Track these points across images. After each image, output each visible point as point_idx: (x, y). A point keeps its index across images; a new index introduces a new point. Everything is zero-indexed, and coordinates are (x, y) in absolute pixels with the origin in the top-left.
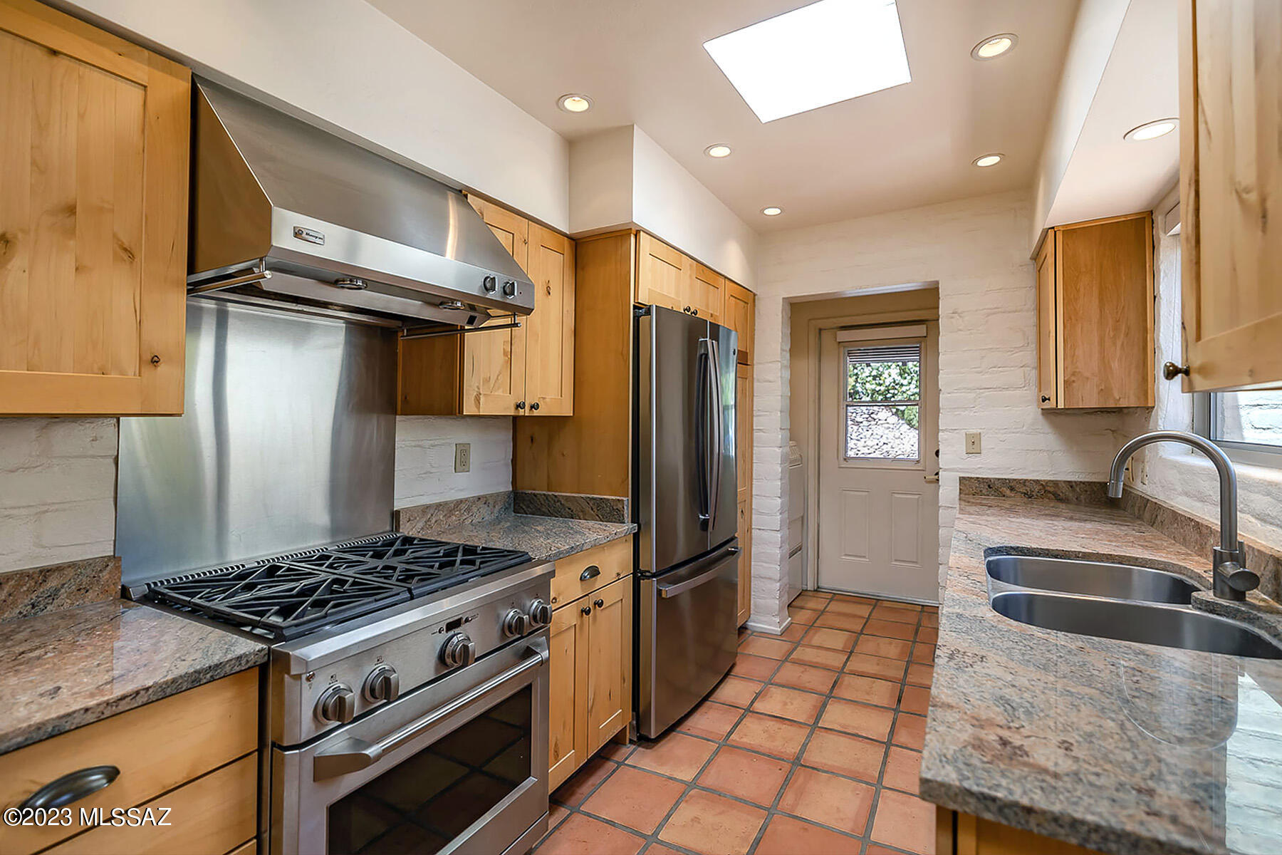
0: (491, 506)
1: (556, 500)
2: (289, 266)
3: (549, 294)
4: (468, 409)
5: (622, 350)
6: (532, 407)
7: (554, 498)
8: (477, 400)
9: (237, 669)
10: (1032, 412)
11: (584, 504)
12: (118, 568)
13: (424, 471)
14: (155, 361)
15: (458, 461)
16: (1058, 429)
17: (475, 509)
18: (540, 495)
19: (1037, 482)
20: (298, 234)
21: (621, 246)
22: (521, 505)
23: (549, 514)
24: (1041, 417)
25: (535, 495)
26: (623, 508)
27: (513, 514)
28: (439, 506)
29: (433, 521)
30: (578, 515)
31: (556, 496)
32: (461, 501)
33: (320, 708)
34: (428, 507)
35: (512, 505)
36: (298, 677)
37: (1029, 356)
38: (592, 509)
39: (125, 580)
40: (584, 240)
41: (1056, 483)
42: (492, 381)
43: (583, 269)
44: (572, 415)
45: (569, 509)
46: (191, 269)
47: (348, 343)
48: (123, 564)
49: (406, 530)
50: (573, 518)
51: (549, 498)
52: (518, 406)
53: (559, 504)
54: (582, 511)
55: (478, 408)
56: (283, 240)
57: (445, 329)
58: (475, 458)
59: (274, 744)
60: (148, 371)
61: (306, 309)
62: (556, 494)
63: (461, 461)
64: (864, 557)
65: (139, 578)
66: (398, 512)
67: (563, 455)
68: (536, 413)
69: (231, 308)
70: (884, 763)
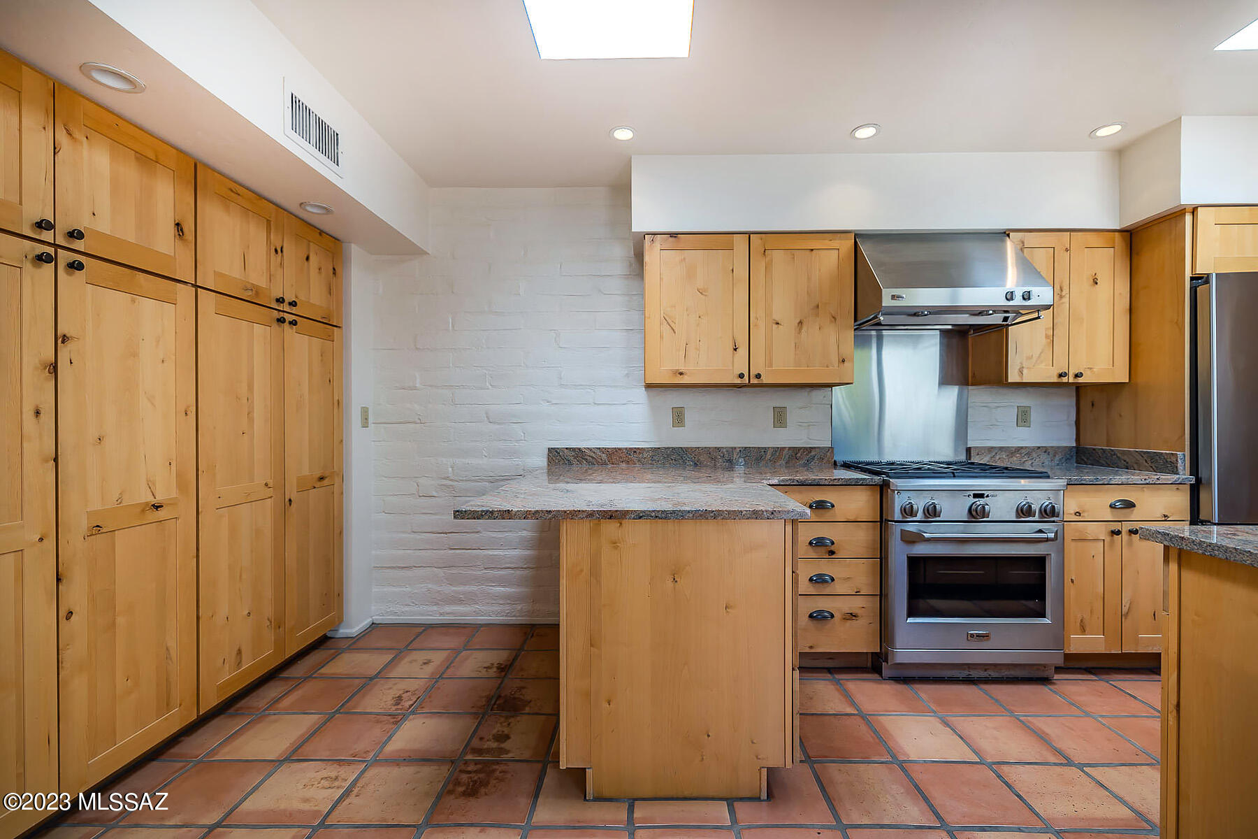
0: (1051, 456)
1: (1113, 453)
2: (891, 312)
3: (1097, 283)
4: (1013, 377)
5: (1178, 320)
6: (1077, 376)
7: (1111, 452)
8: (1021, 372)
9: (871, 483)
11: (1139, 457)
12: (833, 452)
13: (991, 424)
14: (843, 361)
15: (1020, 416)
17: (1034, 455)
18: (1099, 449)
20: (893, 297)
21: (1176, 226)
22: (1083, 457)
23: (1107, 465)
25: (1094, 449)
26: (1177, 460)
27: (1075, 465)
28: (1001, 449)
29: (998, 457)
30: (1133, 466)
31: (1112, 450)
32: (1022, 448)
33: (903, 509)
34: (992, 448)
35: (1075, 457)
36: (893, 491)
38: (1146, 462)
39: (835, 458)
40: (1139, 229)
42: (1034, 359)
43: (1137, 254)
44: (1127, 381)
45: (1125, 461)
46: (855, 321)
47: (941, 343)
48: (835, 450)
49: (975, 459)
50: (1127, 469)
51: (1106, 452)
52: (1061, 376)
53: (1115, 456)
54: (1136, 463)
55: (1022, 377)
56: (887, 302)
57: (987, 328)
58: (1034, 416)
59: (886, 520)
60: (841, 365)
61: (909, 327)
62: (1113, 448)
63: (1023, 418)
65: (840, 458)
66: (970, 448)
67: (1120, 416)
68: (1080, 380)
69: (885, 333)
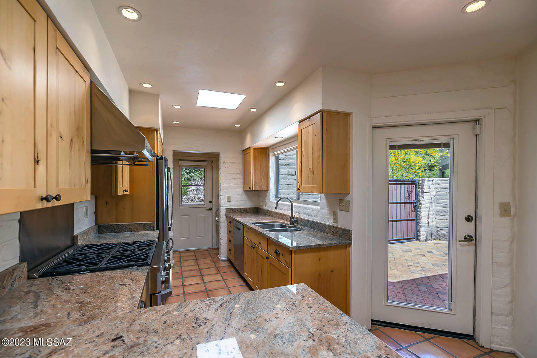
0: (94, 232)
1: (123, 226)
4: (118, 192)
7: (121, 225)
8: (119, 189)
10: (241, 191)
11: (137, 226)
13: (79, 218)
15: (86, 213)
16: (246, 194)
18: (114, 225)
19: (243, 208)
22: (103, 230)
23: (119, 232)
24: (243, 192)
25: (111, 225)
27: (99, 234)
30: (134, 230)
35: (98, 231)
37: (241, 176)
38: (141, 227)
41: (246, 208)
42: (120, 183)
45: (130, 228)
49: (79, 243)
50: (132, 232)
51: (119, 226)
52: (124, 191)
54: (136, 229)
58: (89, 211)
62: (122, 224)
64: (188, 237)
66: (77, 236)
70: (225, 283)
